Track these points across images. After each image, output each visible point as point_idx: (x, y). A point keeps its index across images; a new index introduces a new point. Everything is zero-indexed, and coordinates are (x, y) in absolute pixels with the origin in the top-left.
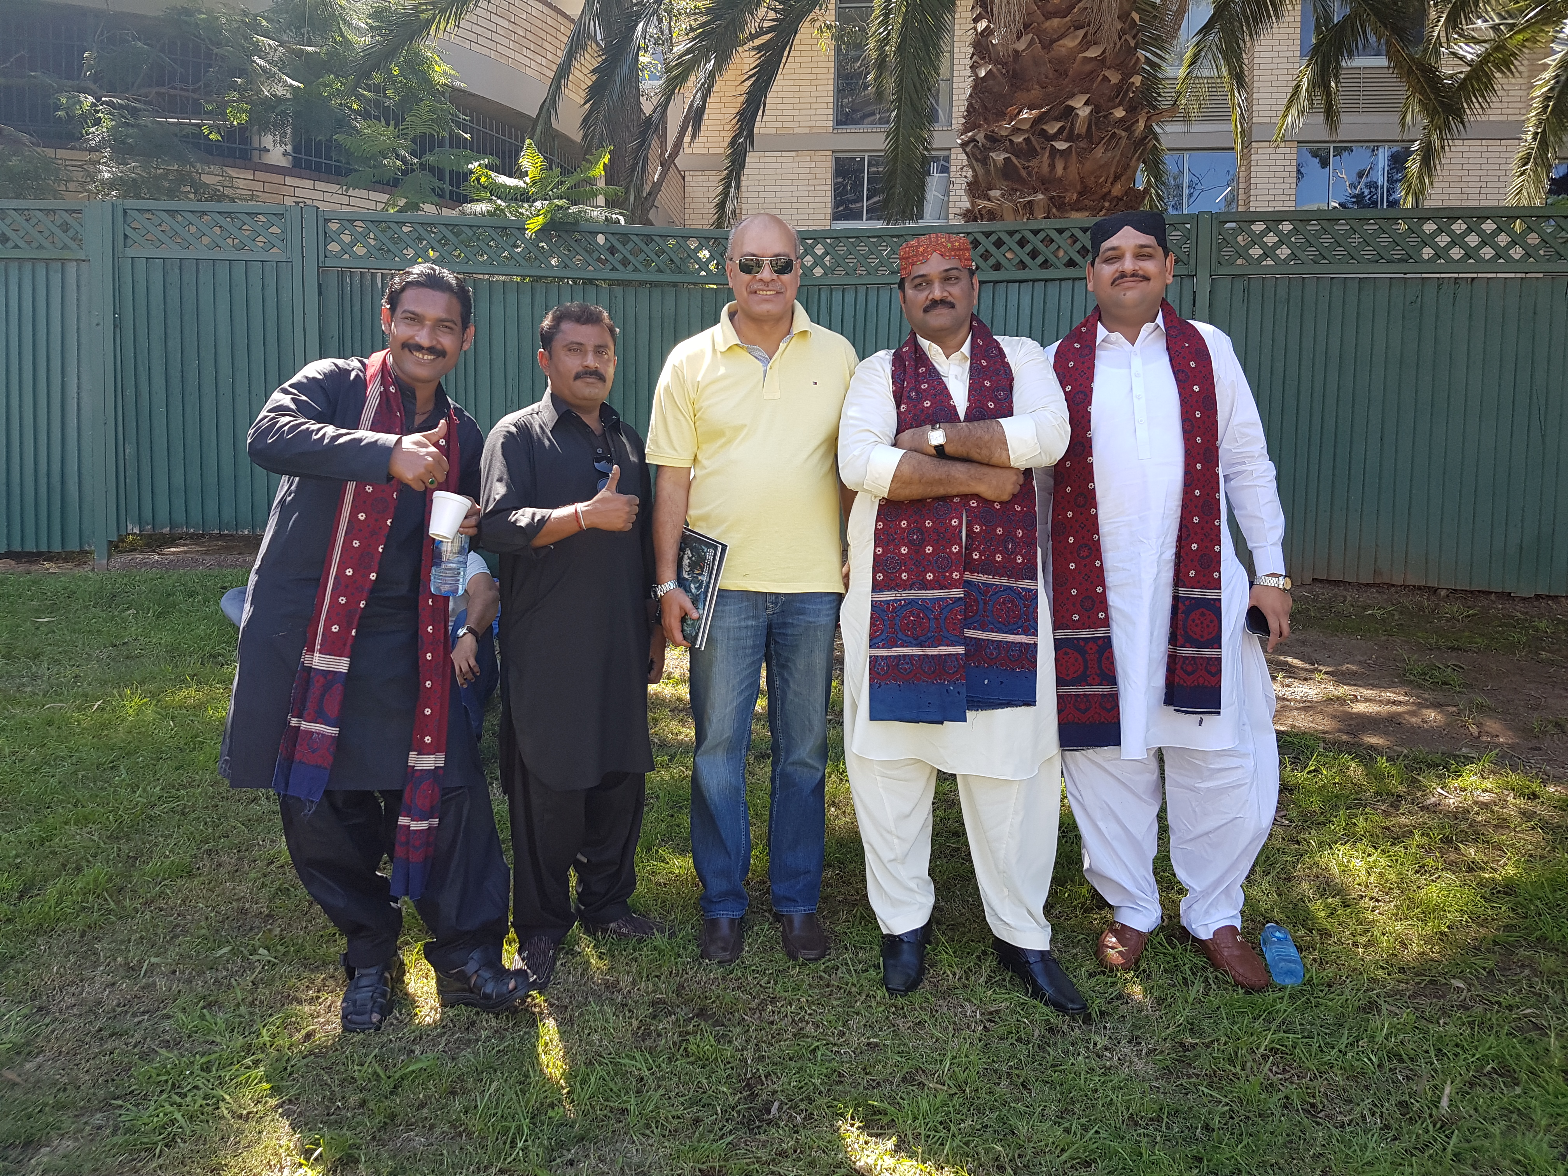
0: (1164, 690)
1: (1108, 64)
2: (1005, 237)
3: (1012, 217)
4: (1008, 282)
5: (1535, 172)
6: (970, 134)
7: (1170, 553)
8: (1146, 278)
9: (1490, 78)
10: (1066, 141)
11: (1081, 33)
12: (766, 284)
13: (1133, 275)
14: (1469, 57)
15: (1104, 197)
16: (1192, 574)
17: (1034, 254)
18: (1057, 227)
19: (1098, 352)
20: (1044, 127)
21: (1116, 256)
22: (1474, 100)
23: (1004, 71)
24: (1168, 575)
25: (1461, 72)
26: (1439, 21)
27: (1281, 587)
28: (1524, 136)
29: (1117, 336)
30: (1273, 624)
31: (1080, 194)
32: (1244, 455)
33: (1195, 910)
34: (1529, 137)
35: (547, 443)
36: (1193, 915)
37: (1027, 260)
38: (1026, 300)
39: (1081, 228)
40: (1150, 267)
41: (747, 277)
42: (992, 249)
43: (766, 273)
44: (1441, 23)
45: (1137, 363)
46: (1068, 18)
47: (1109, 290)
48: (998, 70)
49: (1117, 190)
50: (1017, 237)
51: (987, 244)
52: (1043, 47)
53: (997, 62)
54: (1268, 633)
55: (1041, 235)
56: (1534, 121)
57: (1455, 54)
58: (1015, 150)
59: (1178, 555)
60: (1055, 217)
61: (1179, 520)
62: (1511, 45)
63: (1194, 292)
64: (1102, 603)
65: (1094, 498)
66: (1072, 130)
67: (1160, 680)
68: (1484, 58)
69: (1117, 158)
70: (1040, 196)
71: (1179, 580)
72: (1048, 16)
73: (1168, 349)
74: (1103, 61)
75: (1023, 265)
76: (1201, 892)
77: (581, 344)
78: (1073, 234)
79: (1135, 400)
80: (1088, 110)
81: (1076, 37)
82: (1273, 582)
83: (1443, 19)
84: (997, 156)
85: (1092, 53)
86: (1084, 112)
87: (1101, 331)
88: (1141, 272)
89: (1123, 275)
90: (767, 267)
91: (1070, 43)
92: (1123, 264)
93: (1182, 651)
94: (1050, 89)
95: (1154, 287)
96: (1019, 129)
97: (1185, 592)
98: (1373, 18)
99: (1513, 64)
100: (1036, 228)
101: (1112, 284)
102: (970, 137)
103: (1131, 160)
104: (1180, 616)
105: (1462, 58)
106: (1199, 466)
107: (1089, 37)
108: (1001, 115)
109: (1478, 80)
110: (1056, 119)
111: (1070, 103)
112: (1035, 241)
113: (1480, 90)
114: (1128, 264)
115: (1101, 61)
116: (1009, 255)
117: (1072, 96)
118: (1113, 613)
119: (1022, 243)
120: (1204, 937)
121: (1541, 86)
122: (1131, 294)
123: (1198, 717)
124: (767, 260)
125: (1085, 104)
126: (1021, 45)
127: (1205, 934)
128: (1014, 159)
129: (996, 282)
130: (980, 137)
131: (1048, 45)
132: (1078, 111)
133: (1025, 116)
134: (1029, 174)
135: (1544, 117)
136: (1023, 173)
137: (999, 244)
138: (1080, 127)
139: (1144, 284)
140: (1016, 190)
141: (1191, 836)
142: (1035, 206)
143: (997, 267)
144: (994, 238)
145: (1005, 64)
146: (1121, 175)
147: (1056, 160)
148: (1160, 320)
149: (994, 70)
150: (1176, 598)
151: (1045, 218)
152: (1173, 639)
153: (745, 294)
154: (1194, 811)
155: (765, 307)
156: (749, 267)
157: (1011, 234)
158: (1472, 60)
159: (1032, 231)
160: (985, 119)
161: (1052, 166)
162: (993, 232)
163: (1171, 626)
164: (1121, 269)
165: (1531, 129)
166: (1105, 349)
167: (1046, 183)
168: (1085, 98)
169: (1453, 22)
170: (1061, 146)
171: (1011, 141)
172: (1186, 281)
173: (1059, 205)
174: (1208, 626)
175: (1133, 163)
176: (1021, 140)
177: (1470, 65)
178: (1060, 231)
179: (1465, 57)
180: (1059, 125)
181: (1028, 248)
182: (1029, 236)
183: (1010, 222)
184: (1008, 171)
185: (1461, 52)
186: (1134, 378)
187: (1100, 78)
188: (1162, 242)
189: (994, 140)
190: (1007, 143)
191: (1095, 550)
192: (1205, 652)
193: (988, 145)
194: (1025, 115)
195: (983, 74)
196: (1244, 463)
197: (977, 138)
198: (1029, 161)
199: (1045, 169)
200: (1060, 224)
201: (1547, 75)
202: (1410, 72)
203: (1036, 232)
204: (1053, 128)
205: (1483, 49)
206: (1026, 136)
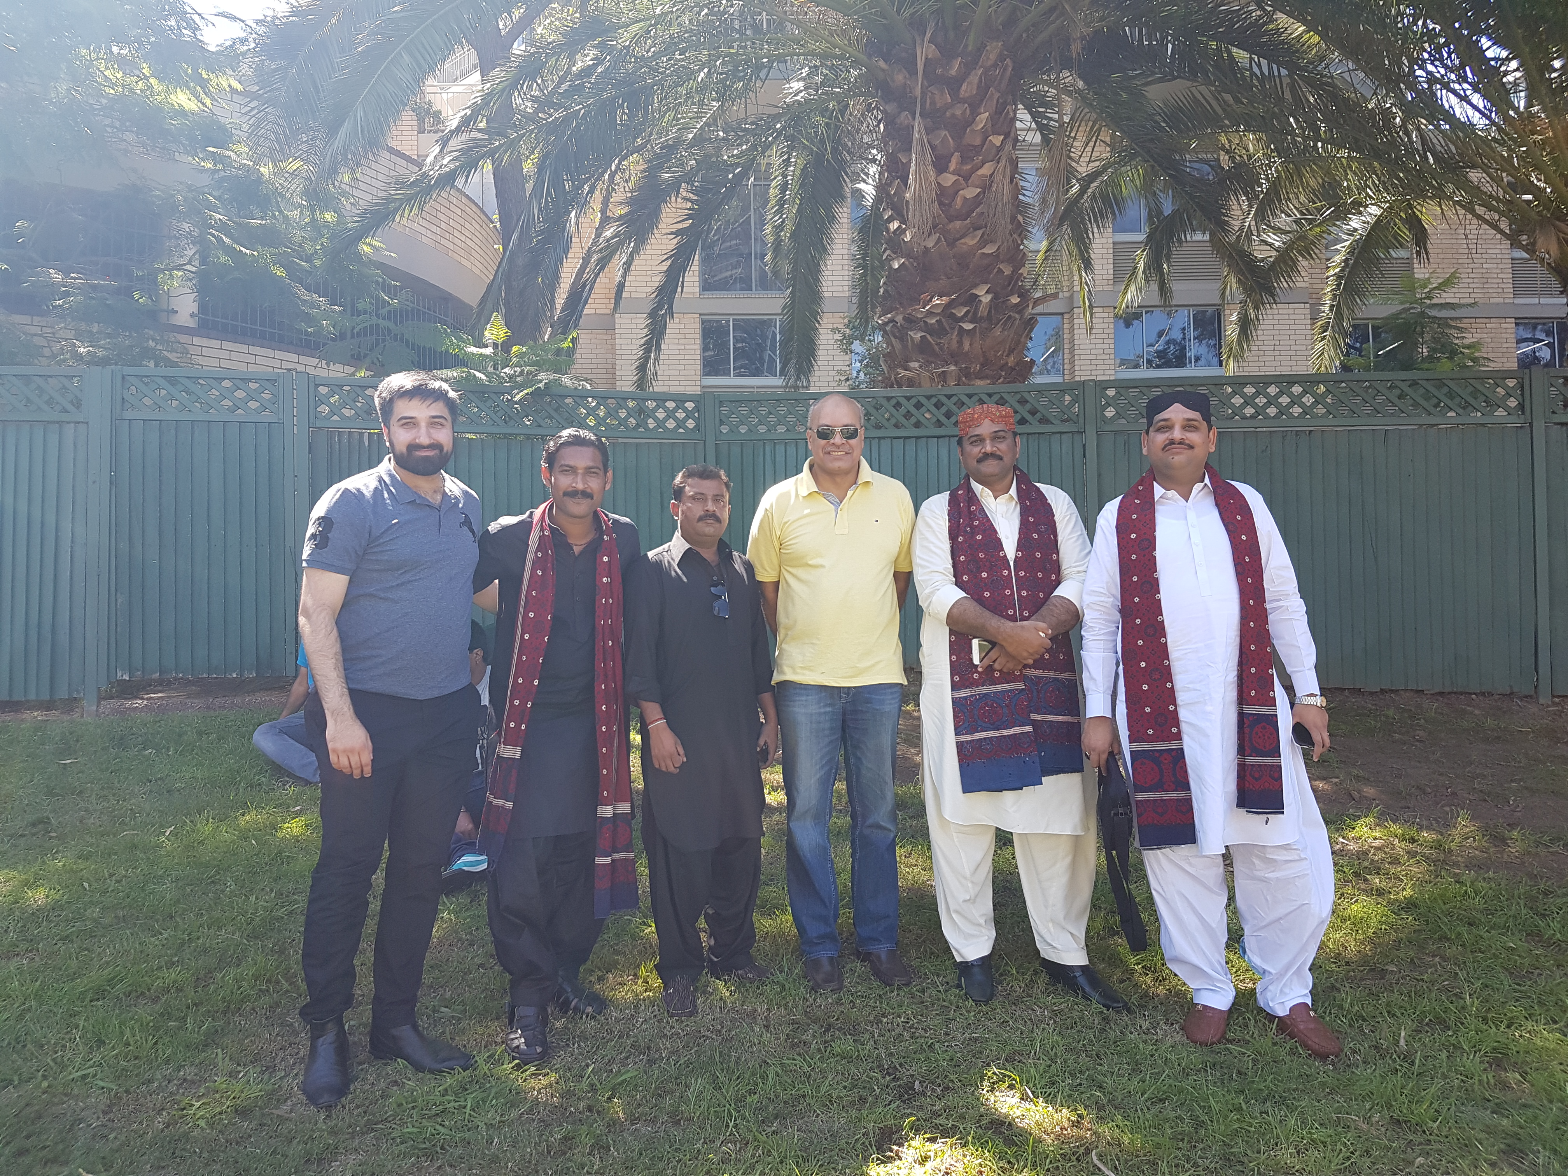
0: (1236, 794)
1: (1001, 257)
2: (923, 401)
3: (929, 384)
4: (928, 437)
5: (1334, 338)
6: (889, 316)
7: (1233, 675)
8: (1191, 447)
9: (1295, 262)
10: (971, 322)
11: (980, 233)
12: (838, 447)
13: (1180, 443)
14: (1277, 244)
15: (1001, 368)
16: (1253, 693)
17: (948, 415)
18: (967, 392)
19: (1157, 507)
20: (953, 311)
21: (1168, 427)
22: (1283, 280)
23: (915, 264)
24: (1233, 694)
25: (1271, 257)
26: (1249, 214)
27: (1319, 705)
28: (1322, 308)
29: (1172, 493)
30: (1316, 737)
31: (983, 365)
32: (1281, 593)
33: (1270, 991)
34: (1326, 309)
35: (673, 573)
36: (1269, 995)
37: (943, 419)
38: (944, 452)
39: (987, 394)
40: (1194, 437)
41: (823, 442)
42: (913, 410)
43: (838, 439)
44: (1251, 216)
45: (1191, 515)
46: (968, 221)
47: (1161, 454)
48: (910, 262)
49: (1011, 361)
50: (934, 400)
51: (909, 406)
52: (948, 245)
53: (908, 256)
54: (1313, 745)
55: (954, 399)
56: (1329, 296)
57: (1265, 242)
58: (928, 329)
59: (1240, 677)
60: (964, 384)
61: (1238, 647)
62: (1311, 235)
63: (1084, 445)
64: (1174, 719)
65: (1164, 629)
66: (976, 313)
67: (1232, 786)
68: (1289, 245)
69: (1011, 336)
70: (953, 368)
71: (1242, 699)
72: (951, 219)
73: (1217, 505)
74: (998, 256)
75: (939, 424)
76: (1276, 974)
77: (703, 494)
78: (980, 399)
79: (1194, 546)
80: (989, 297)
81: (975, 236)
82: (1312, 701)
83: (1253, 212)
84: (915, 334)
85: (989, 250)
86: (986, 299)
87: (1158, 490)
88: (1187, 442)
89: (1172, 442)
90: (838, 435)
91: (971, 241)
92: (1172, 434)
93: (1250, 760)
94: (955, 279)
95: (1200, 453)
96: (932, 312)
97: (1249, 709)
98: (1199, 213)
99: (1313, 250)
100: (949, 393)
101: (1163, 449)
102: (889, 319)
103: (1021, 336)
104: (1247, 730)
105: (1271, 245)
106: (1251, 602)
107: (986, 237)
108: (915, 300)
109: (1285, 263)
110: (963, 304)
111: (974, 291)
112: (950, 404)
113: (1287, 272)
114: (1177, 434)
115: (996, 257)
116: (927, 415)
117: (975, 286)
118: (1184, 727)
119: (938, 405)
120: (1281, 1013)
121: (1334, 267)
122: (1179, 458)
123: (1265, 817)
124: (838, 429)
125: (987, 292)
126: (930, 243)
127: (1282, 1011)
128: (928, 337)
129: (917, 438)
130: (899, 319)
131: (952, 243)
132: (981, 298)
133: (938, 302)
134: (941, 349)
135: (1338, 292)
136: (936, 348)
137: (918, 406)
138: (983, 311)
139: (1190, 452)
140: (931, 362)
141: (1264, 924)
142: (948, 375)
143: (918, 425)
144: (913, 401)
145: (915, 258)
146: (1014, 349)
147: (964, 338)
148: (1207, 480)
149: (907, 263)
150: (1241, 715)
151: (956, 385)
152: (1241, 750)
153: (821, 455)
154: (1267, 900)
155: (837, 465)
156: (825, 434)
157: (929, 398)
158: (1279, 247)
159: (946, 396)
160: (901, 304)
161: (960, 343)
162: (913, 397)
163: (1238, 739)
164: (1170, 437)
165: (1328, 302)
166: (1162, 504)
167: (955, 357)
168: (986, 287)
169: (1261, 217)
170: (968, 326)
171: (925, 322)
172: (1077, 437)
173: (966, 375)
174: (1269, 738)
175: (1023, 340)
176: (934, 321)
177: (1277, 251)
178: (970, 396)
179: (1273, 244)
180: (965, 310)
181: (944, 409)
182: (944, 400)
183: (927, 388)
184: (923, 347)
185: (1270, 240)
186: (1191, 529)
187: (996, 270)
188: (1207, 418)
189: (910, 321)
190: (922, 323)
191: (1167, 674)
192: (1268, 760)
193: (906, 325)
194: (936, 301)
195: (896, 266)
196: (1280, 600)
197: (896, 319)
198: (941, 338)
199: (954, 345)
200: (969, 390)
201: (1338, 258)
202: (1230, 256)
203: (949, 397)
204: (960, 312)
205: (1288, 238)
206: (938, 318)
